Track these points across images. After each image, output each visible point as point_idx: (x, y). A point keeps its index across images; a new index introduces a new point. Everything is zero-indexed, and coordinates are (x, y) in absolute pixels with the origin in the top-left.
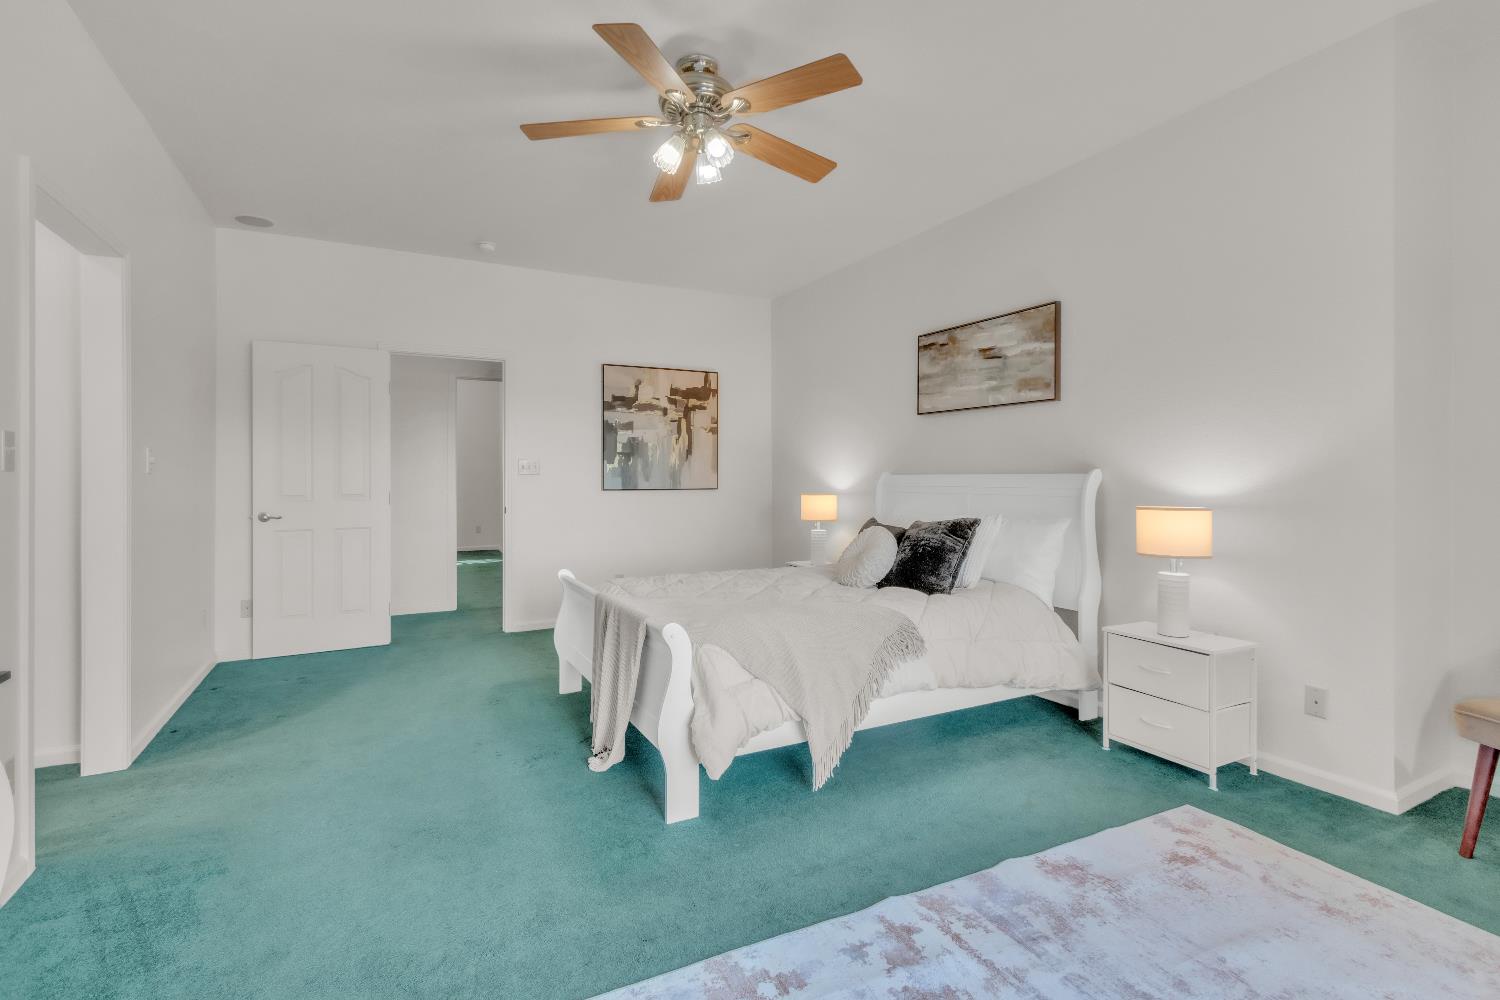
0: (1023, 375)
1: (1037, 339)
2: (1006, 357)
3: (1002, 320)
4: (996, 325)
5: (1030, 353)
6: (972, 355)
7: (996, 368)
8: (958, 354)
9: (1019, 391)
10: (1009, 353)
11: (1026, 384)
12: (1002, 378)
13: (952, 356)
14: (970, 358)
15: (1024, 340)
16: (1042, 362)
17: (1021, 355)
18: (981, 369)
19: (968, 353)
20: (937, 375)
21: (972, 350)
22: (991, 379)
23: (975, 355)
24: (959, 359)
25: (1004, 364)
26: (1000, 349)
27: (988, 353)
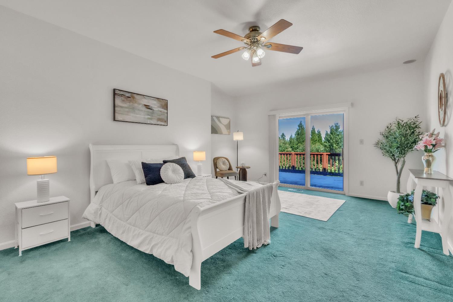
0: (159, 117)
1: (162, 108)
2: (153, 110)
3: (152, 98)
4: (150, 99)
5: (161, 111)
6: (141, 105)
7: (150, 112)
8: (135, 103)
9: (158, 121)
10: (154, 109)
11: (159, 120)
12: (152, 116)
13: (133, 103)
14: (140, 106)
15: (159, 107)
16: (164, 115)
17: (158, 111)
18: (144, 111)
19: (140, 104)
20: (126, 108)
21: (142, 104)
22: (148, 115)
23: (142, 106)
24: (136, 105)
25: (153, 112)
26: (152, 107)
27: (147, 107)
